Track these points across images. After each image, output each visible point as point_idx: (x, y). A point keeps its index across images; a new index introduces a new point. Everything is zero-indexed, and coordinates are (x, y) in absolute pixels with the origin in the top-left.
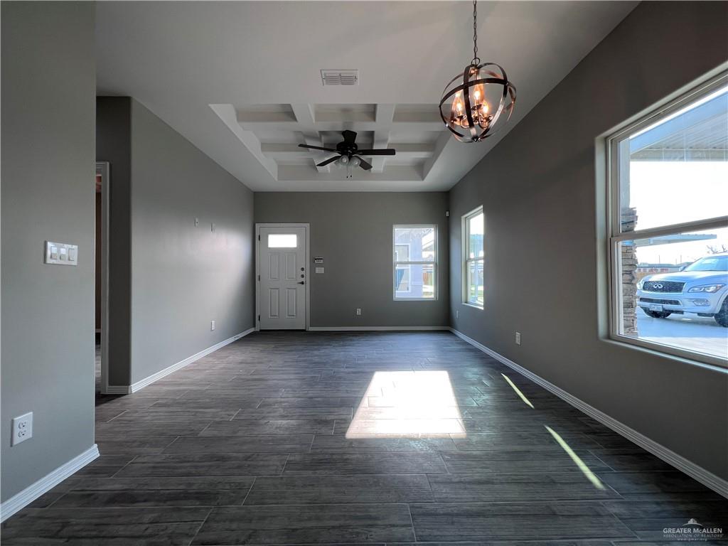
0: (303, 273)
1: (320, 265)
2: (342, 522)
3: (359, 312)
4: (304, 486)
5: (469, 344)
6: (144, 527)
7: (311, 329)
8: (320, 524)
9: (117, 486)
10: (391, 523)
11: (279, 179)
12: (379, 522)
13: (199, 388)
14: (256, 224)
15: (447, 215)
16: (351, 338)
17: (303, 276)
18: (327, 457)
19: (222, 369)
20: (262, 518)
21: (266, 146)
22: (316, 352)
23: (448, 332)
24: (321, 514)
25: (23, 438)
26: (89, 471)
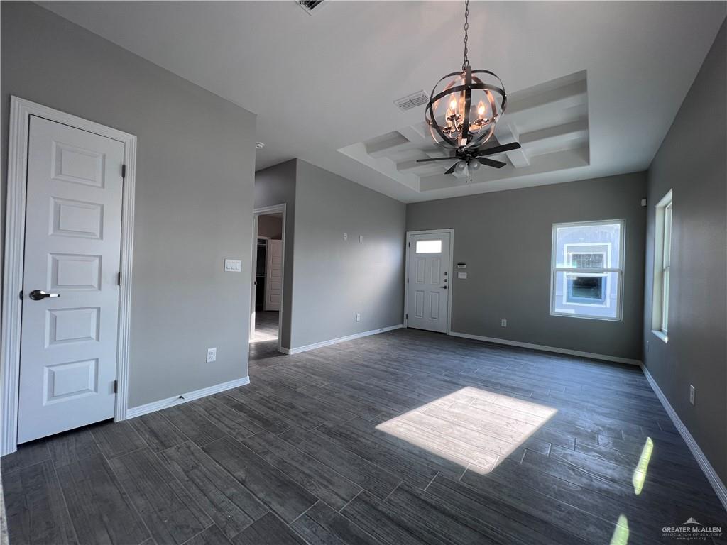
0: (446, 277)
1: (463, 271)
2: (311, 473)
3: (504, 323)
4: (315, 443)
5: (651, 390)
6: (234, 423)
7: (451, 334)
8: (300, 467)
9: (242, 401)
10: (338, 492)
11: (420, 191)
12: (331, 487)
13: (324, 361)
14: (408, 233)
15: (643, 203)
16: (484, 349)
17: (446, 281)
18: (348, 433)
19: (350, 352)
20: (278, 447)
21: (401, 166)
22: (432, 356)
23: (637, 369)
24: (306, 462)
25: (212, 360)
26: (241, 389)
